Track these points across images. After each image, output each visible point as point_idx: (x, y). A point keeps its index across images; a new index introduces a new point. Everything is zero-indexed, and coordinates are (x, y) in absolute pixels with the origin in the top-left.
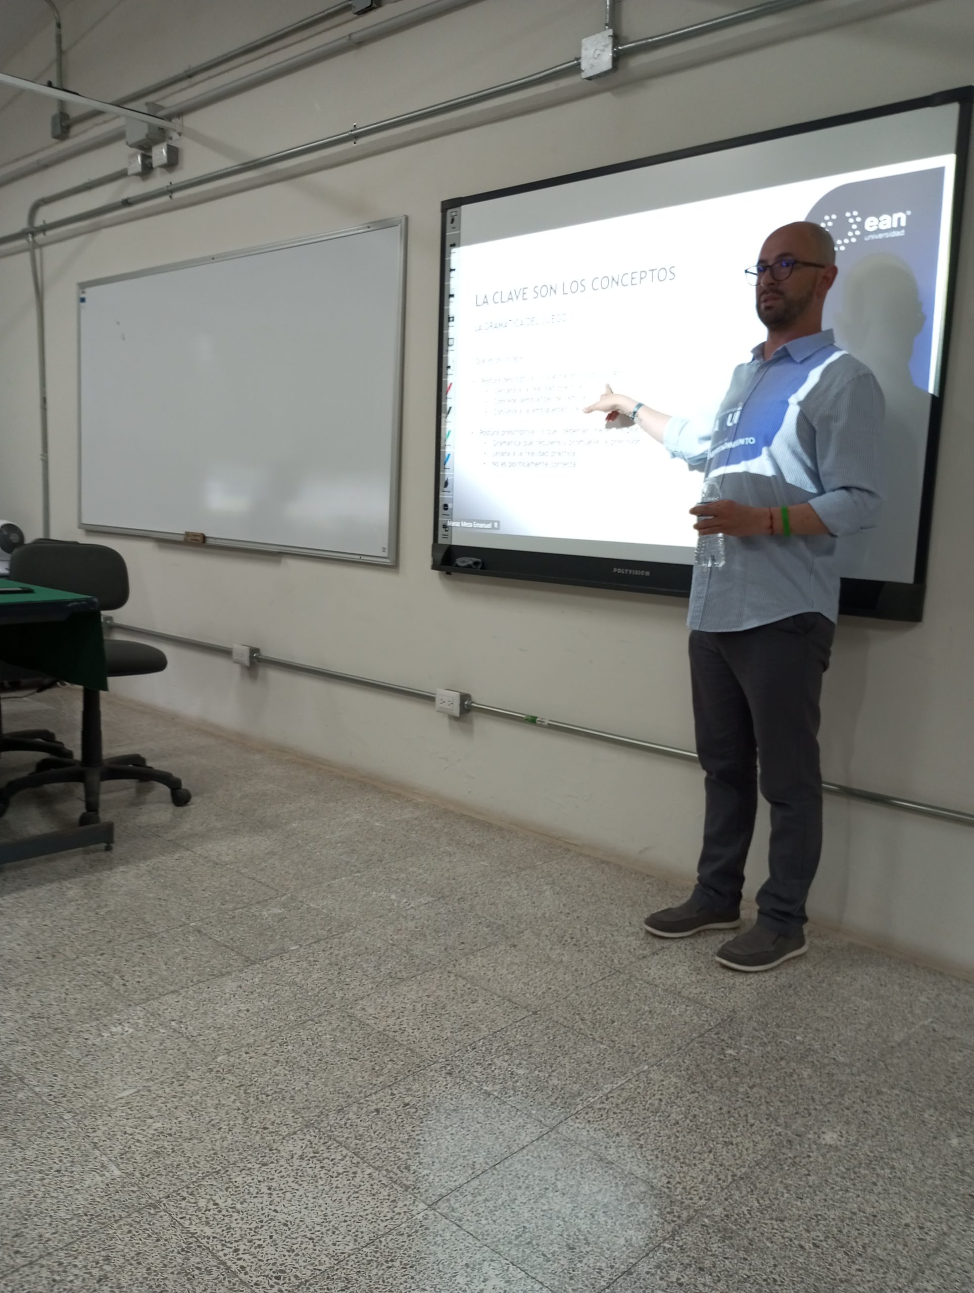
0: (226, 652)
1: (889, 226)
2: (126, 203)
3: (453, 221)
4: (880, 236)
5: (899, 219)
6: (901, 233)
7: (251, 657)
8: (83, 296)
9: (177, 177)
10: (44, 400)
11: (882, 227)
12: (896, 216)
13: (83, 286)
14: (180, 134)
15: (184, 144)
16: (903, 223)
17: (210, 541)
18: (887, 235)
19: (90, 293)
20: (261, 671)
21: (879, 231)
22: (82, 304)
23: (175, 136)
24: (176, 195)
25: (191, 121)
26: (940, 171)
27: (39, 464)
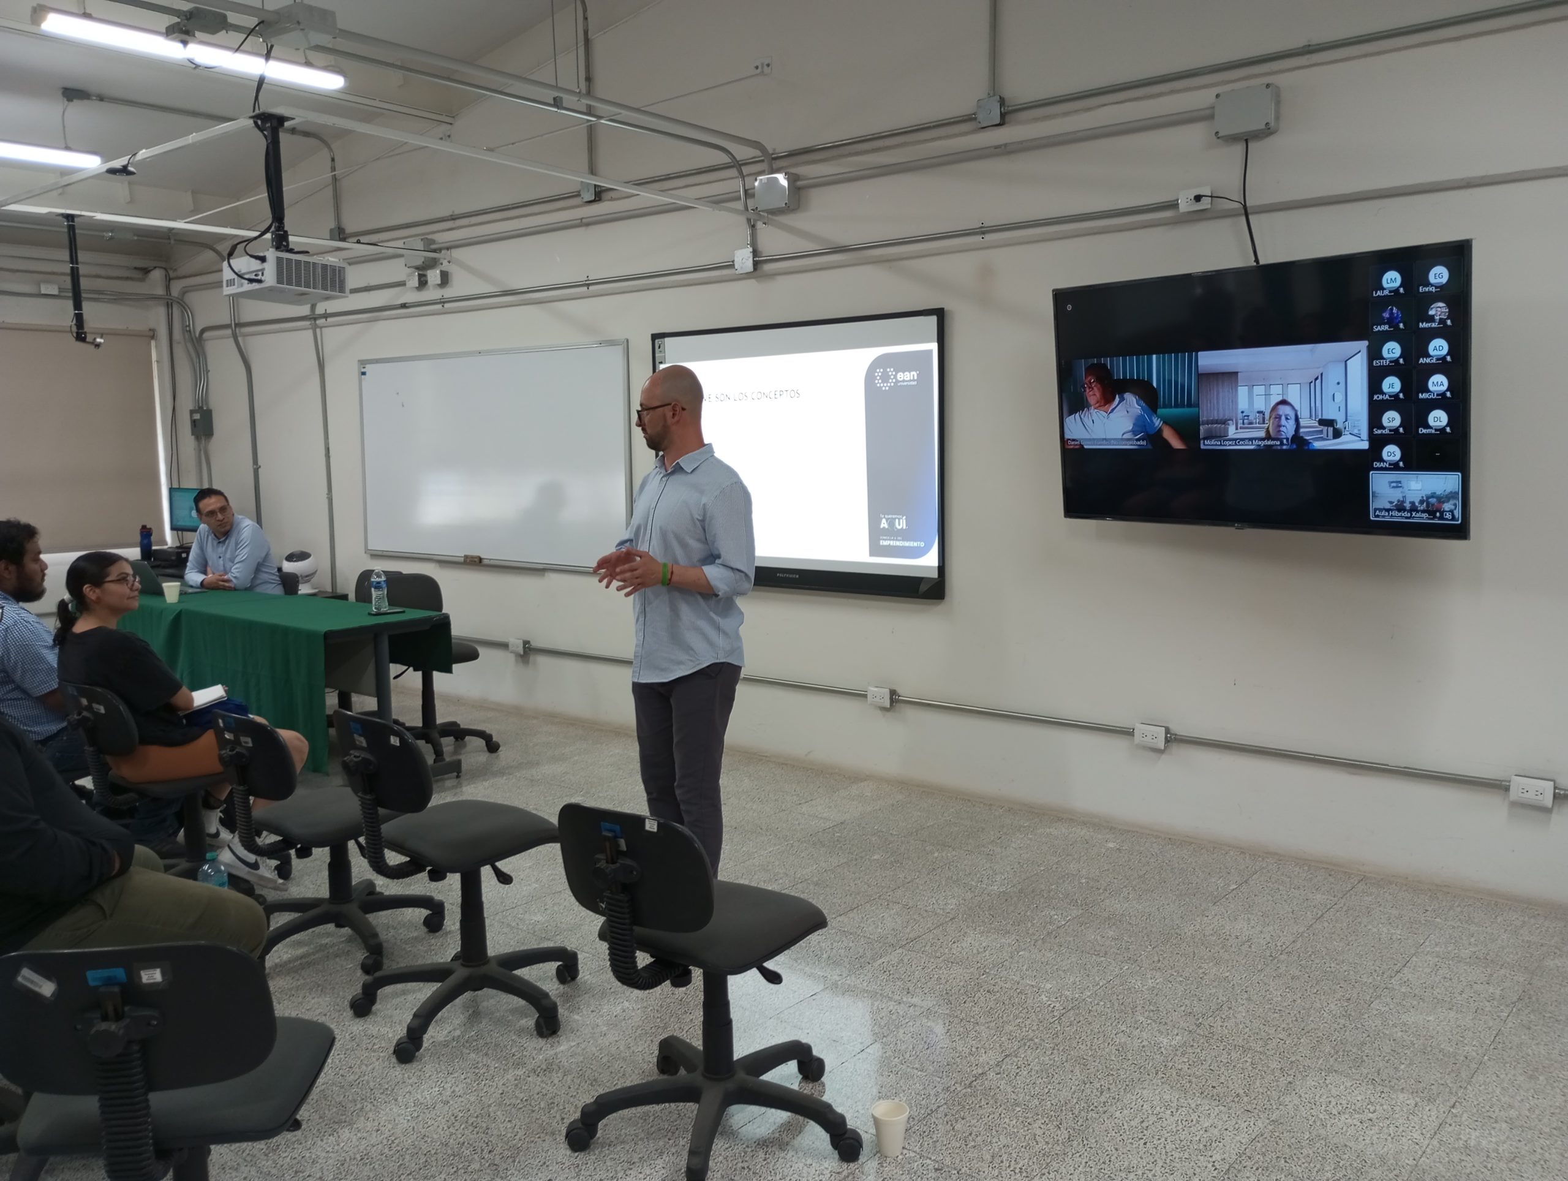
0: (504, 646)
1: (908, 379)
2: (404, 306)
3: (659, 347)
4: (905, 383)
5: (913, 375)
6: (915, 383)
7: (524, 647)
8: (363, 370)
9: (448, 292)
10: (328, 450)
11: (906, 379)
12: (912, 373)
13: (363, 363)
14: (449, 262)
15: (454, 270)
16: (916, 378)
17: (485, 562)
18: (909, 383)
19: (369, 368)
20: (532, 658)
21: (904, 381)
22: (363, 376)
23: (445, 263)
24: (446, 305)
25: (456, 253)
26: (931, 351)
27: (326, 501)
